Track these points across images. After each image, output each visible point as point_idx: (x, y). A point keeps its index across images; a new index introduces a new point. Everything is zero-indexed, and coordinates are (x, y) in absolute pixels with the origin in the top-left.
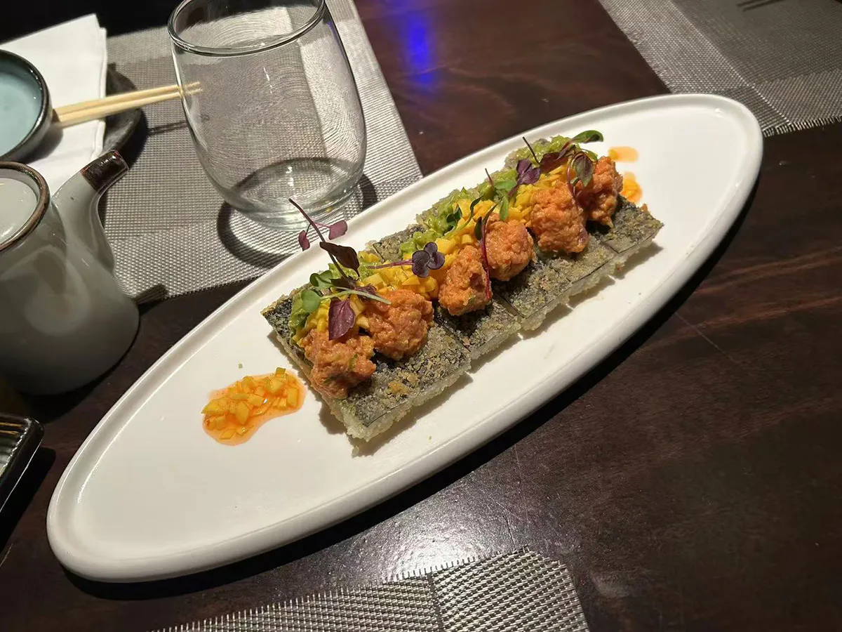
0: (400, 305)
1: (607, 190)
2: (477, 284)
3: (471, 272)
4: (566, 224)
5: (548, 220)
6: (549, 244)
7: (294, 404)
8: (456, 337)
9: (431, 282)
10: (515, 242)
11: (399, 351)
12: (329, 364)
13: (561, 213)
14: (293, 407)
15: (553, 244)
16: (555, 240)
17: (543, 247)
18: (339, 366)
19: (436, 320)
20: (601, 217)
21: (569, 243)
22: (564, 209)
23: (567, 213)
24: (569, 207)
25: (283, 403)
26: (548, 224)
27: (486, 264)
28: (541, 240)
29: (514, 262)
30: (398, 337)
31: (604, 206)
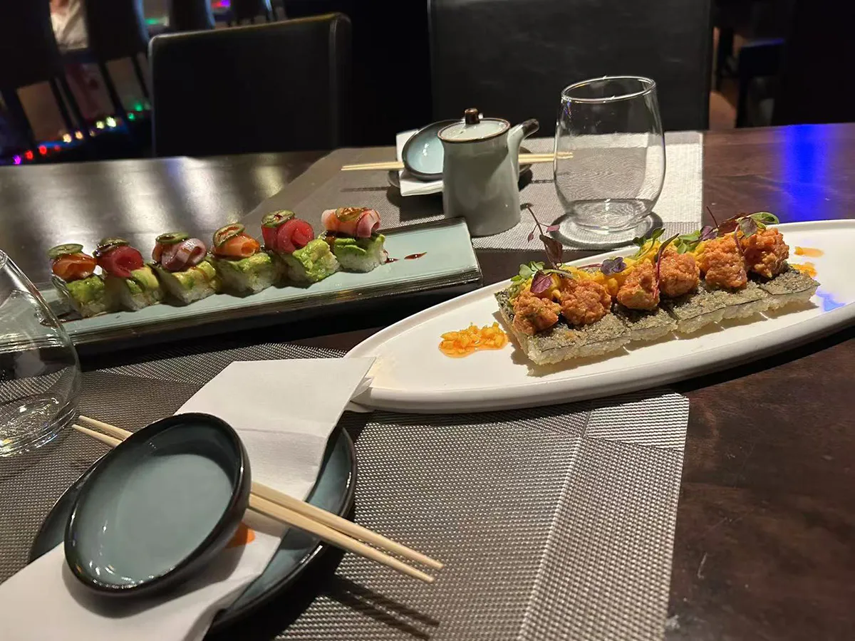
0: (586, 285)
1: (768, 248)
2: (647, 286)
3: (643, 275)
4: (727, 263)
5: (714, 258)
6: (713, 277)
7: (499, 345)
8: (624, 322)
9: (613, 281)
10: (683, 264)
11: (577, 317)
12: (526, 305)
13: (725, 255)
14: (496, 346)
15: (716, 278)
16: (717, 274)
17: (709, 280)
18: (533, 307)
19: (612, 310)
20: (763, 269)
21: (729, 277)
22: (727, 252)
23: (730, 255)
24: (731, 250)
25: (492, 343)
26: (714, 261)
27: (657, 275)
28: (708, 274)
29: (679, 278)
30: (579, 305)
31: (765, 260)
